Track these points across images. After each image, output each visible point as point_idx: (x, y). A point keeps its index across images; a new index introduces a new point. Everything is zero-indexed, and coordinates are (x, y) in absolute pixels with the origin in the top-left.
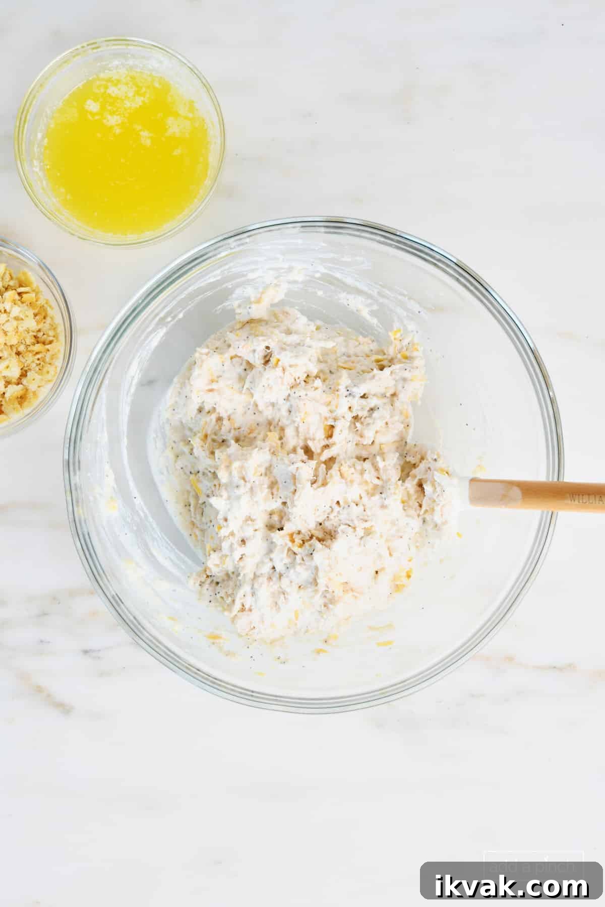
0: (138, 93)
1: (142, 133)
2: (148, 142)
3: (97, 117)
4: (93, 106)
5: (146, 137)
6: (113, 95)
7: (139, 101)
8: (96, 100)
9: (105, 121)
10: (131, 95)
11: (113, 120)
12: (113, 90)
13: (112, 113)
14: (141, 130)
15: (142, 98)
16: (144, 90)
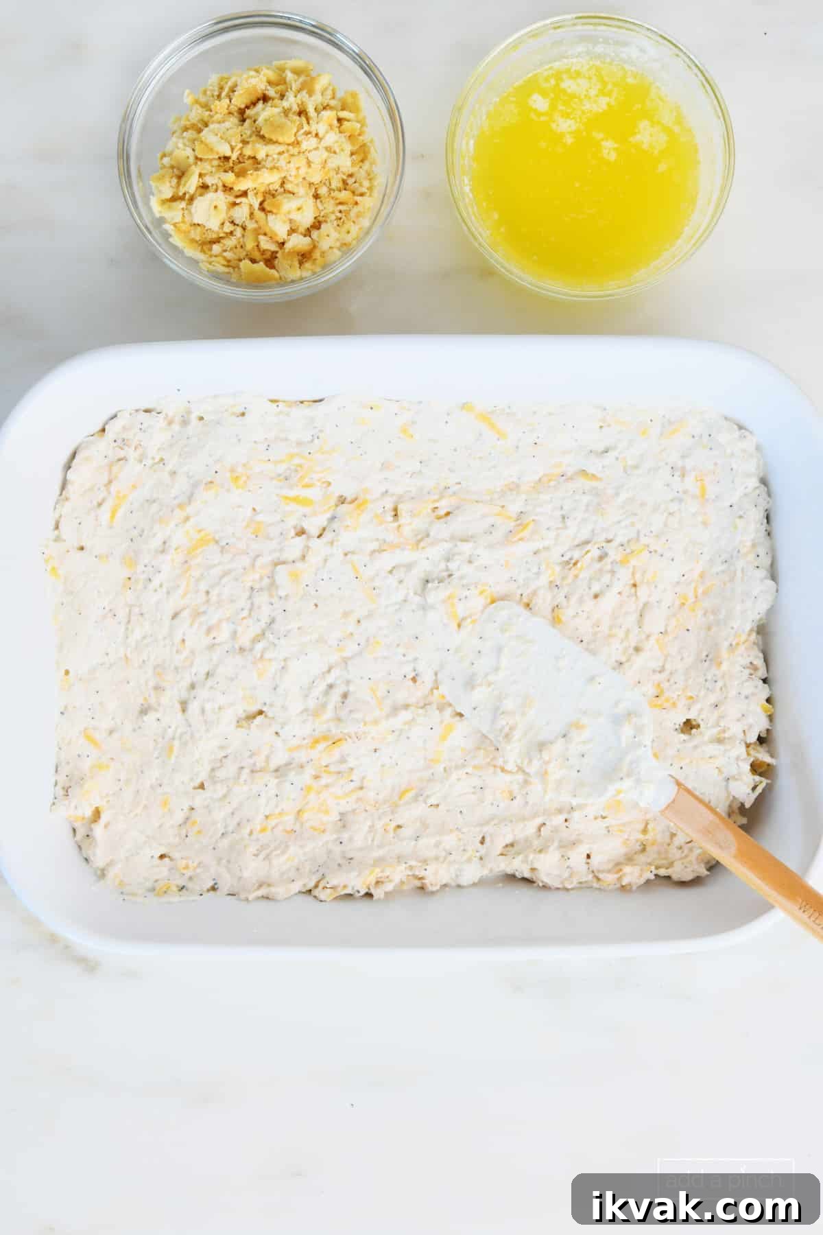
0: (602, 93)
1: (603, 143)
2: (613, 157)
3: (542, 118)
4: (539, 103)
5: (609, 149)
6: (569, 91)
7: (604, 102)
8: (544, 93)
9: (554, 126)
10: (593, 92)
11: (565, 126)
12: (568, 85)
13: (567, 116)
14: (603, 140)
15: (607, 99)
16: (609, 87)
